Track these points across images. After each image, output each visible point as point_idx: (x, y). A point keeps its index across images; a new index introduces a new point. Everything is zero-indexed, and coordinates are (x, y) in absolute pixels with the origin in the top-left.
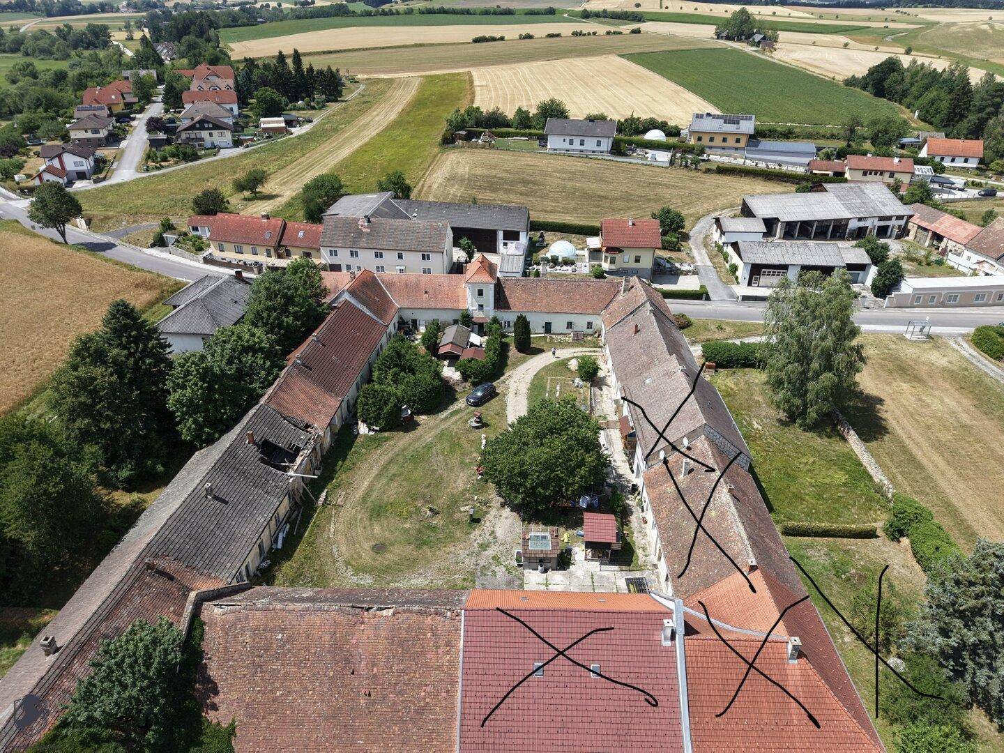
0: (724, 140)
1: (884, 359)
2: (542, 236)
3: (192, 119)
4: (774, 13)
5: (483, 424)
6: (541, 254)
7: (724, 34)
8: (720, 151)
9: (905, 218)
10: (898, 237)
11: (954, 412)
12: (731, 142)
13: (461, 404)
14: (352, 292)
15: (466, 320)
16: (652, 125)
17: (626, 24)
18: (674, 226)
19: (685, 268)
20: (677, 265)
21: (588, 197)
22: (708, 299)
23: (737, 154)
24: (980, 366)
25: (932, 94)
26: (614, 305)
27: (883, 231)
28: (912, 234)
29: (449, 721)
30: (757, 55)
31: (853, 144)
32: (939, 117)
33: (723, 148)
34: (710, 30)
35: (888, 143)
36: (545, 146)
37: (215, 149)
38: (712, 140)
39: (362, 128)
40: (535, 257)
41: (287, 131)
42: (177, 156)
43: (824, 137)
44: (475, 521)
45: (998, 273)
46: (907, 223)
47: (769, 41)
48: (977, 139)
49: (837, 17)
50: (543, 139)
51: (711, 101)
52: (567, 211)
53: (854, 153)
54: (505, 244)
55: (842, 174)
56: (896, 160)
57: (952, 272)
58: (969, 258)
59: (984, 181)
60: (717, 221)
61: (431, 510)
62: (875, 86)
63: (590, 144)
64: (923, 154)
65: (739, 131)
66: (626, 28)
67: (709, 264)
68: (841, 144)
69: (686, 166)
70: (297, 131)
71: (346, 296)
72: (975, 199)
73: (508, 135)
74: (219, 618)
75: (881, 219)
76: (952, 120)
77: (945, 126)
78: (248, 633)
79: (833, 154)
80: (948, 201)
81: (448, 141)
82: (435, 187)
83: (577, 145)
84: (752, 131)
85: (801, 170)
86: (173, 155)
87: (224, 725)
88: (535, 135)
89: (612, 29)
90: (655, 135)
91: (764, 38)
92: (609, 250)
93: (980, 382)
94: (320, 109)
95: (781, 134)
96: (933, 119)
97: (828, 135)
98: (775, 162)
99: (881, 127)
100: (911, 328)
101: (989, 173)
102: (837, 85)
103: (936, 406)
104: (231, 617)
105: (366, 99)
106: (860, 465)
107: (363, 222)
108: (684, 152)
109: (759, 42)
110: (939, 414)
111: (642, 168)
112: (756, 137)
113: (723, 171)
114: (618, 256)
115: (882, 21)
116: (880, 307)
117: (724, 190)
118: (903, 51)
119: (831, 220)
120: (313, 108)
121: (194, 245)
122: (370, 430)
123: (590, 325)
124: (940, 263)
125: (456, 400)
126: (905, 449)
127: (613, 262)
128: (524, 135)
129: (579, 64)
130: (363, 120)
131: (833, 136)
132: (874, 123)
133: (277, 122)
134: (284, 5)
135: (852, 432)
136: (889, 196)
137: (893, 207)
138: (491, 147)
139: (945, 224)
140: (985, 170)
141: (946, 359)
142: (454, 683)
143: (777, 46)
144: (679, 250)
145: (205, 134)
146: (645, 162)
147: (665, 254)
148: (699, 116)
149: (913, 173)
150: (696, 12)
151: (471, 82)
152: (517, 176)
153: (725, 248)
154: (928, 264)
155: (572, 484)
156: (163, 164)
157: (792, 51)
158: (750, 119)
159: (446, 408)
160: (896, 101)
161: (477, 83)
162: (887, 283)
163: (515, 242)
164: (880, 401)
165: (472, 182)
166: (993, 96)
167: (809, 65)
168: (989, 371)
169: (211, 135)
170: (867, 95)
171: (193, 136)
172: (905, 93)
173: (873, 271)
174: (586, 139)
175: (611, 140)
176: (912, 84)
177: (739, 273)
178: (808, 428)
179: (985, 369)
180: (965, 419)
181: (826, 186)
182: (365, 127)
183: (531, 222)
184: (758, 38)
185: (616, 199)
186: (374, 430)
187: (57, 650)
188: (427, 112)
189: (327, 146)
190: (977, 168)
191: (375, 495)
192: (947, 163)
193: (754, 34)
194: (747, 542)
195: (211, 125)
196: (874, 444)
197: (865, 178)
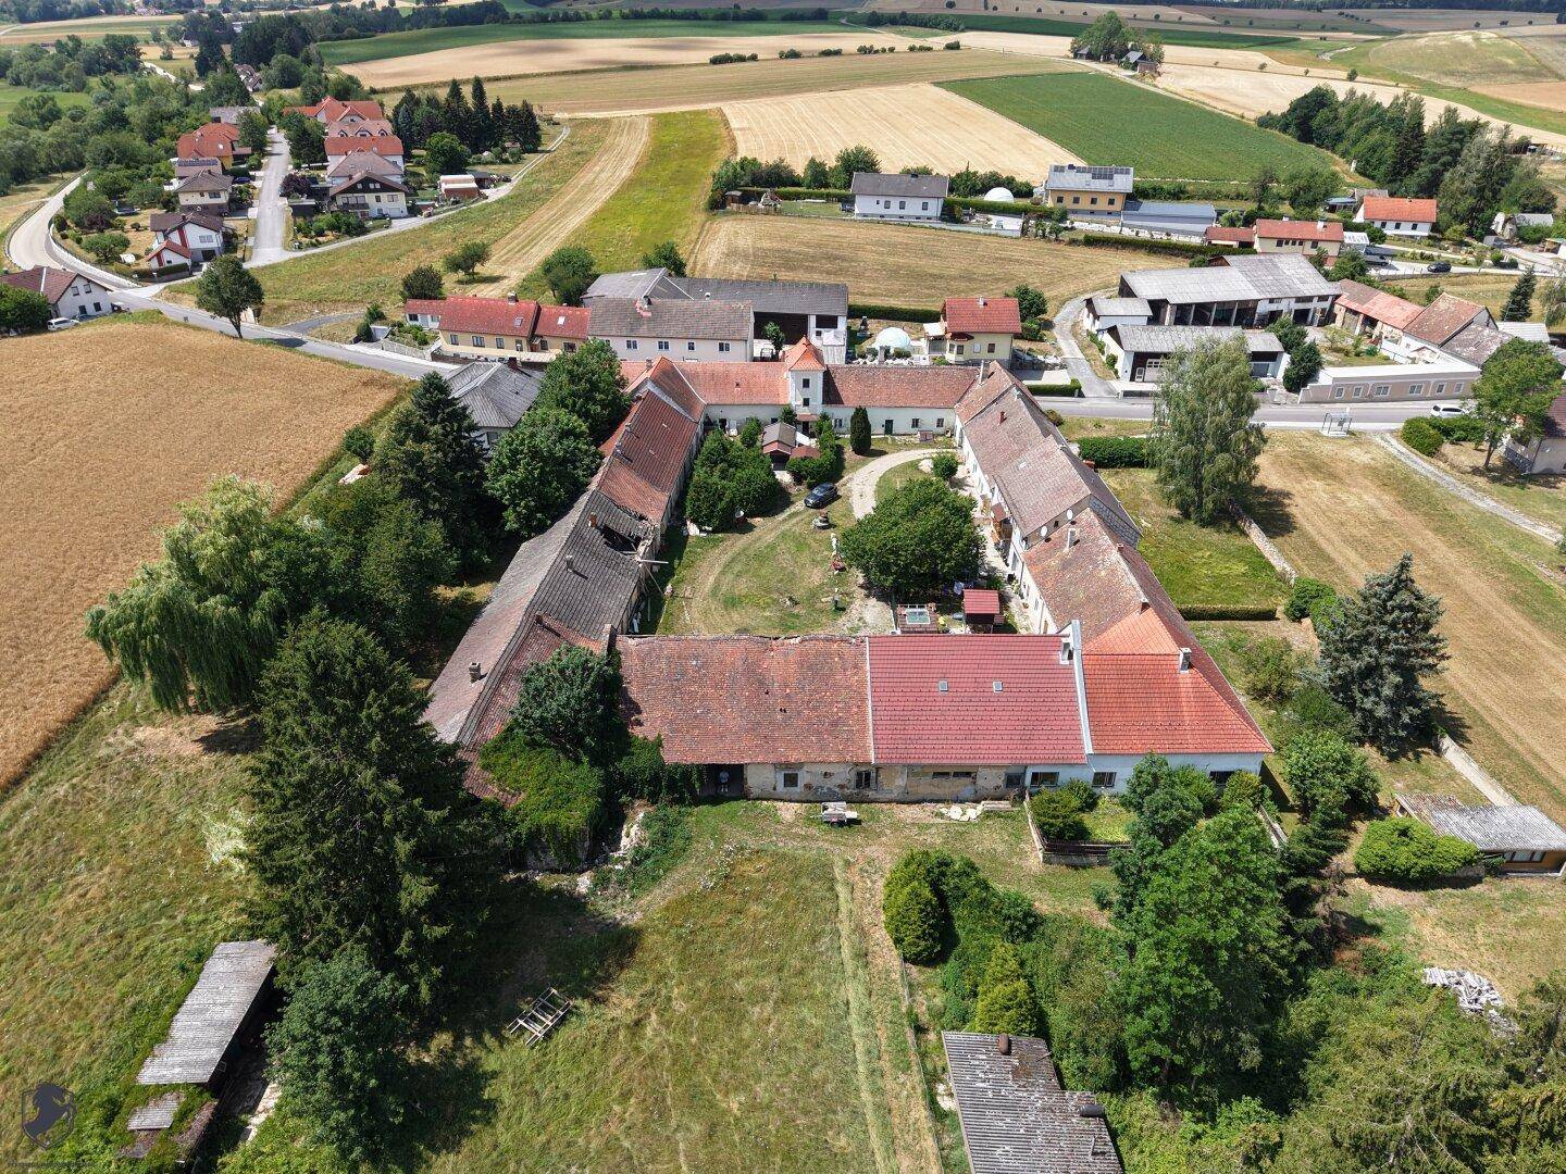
0: (1093, 201)
1: (1295, 457)
2: (864, 323)
3: (350, 177)
4: (1157, 17)
5: (828, 525)
6: (866, 345)
7: (1085, 51)
8: (1089, 218)
9: (1330, 299)
10: (1322, 324)
11: (1372, 509)
12: (1102, 204)
13: (799, 506)
14: (655, 381)
15: (789, 416)
16: (994, 181)
17: (936, 35)
18: (1034, 310)
19: (1050, 360)
20: (1041, 357)
21: (918, 276)
22: (1081, 395)
23: (1110, 219)
24: (1411, 464)
25: (1374, 137)
26: (970, 396)
27: (1302, 317)
28: (1339, 320)
29: (864, 730)
30: (1134, 82)
31: (1266, 207)
32: (1383, 168)
33: (1092, 213)
34: (1063, 45)
35: (1313, 204)
36: (850, 211)
37: (384, 219)
38: (1076, 201)
39: (585, 189)
40: (858, 349)
41: (480, 194)
42: (338, 229)
43: (1227, 197)
44: (840, 609)
45: (1440, 361)
46: (1332, 305)
47: (1150, 62)
48: (1431, 197)
49: (1251, 23)
50: (847, 201)
51: (1071, 150)
52: (890, 294)
53: (1268, 217)
54: (819, 334)
55: (1250, 244)
56: (1320, 225)
57: (1387, 360)
58: (1408, 345)
59: (1435, 254)
60: (1089, 302)
61: (791, 599)
62: (1298, 126)
63: (914, 207)
64: (1359, 218)
65: (1111, 189)
66: (939, 41)
67: (1081, 356)
68: (1251, 206)
69: (1044, 236)
70: (493, 194)
71: (650, 386)
72: (1423, 276)
73: (798, 196)
74: (633, 649)
75: (1299, 300)
76: (1399, 173)
77: (1390, 181)
78: (664, 661)
79: (1239, 220)
80: (1388, 278)
81: (717, 205)
82: (711, 264)
83: (895, 209)
84: (1130, 189)
85: (1196, 241)
86: (332, 228)
87: (651, 738)
88: (835, 196)
89: (918, 43)
90: (999, 195)
91: (1143, 58)
92: (956, 336)
93: (1406, 479)
94: (516, 162)
95: (1169, 193)
96: (1375, 173)
97: (1233, 195)
98: (1161, 230)
99: (1303, 182)
100: (1327, 424)
101: (1445, 244)
102: (1247, 126)
103: (1353, 502)
104: (645, 648)
105: (577, 148)
106: (1262, 557)
107: (641, 304)
108: (1040, 217)
109: (1136, 64)
110: (1356, 511)
111: (983, 239)
112: (1134, 198)
113: (1092, 241)
114: (967, 344)
115: (1318, 31)
116: (1294, 402)
117: (1095, 267)
118: (1344, 75)
119: (1235, 302)
120: (506, 162)
121: (416, 338)
122: (701, 531)
123: (940, 422)
124: (1372, 353)
125: (793, 503)
126: (1313, 544)
127: (960, 352)
128: (820, 196)
129: (877, 95)
130: (584, 178)
131: (1239, 196)
132: (1293, 178)
133: (465, 181)
134: (399, 5)
135: (1254, 525)
136: (1309, 270)
137: (1315, 285)
138: (778, 212)
139: (1380, 305)
140: (1440, 240)
141: (1369, 456)
142: (864, 700)
143: (1163, 68)
144: (1041, 340)
145: (370, 198)
146: (988, 231)
147: (1025, 345)
148: (1058, 169)
149: (1342, 242)
150: (1039, 16)
151: (726, 123)
152: (818, 251)
153: (1100, 337)
154: (1358, 355)
155: (948, 560)
156: (320, 239)
157: (1183, 76)
158: (1127, 172)
159: (783, 511)
160: (1327, 148)
161: (734, 124)
162: (1302, 373)
163: (833, 331)
164: (1288, 495)
165: (758, 257)
166: (1450, 141)
167: (1209, 97)
168: (1418, 468)
169: (378, 199)
170: (1288, 140)
171: (352, 201)
172: (1339, 137)
173: (1286, 359)
174: (907, 200)
175: (941, 201)
176: (1350, 124)
177: (1118, 366)
178: (1204, 524)
179: (1415, 466)
180: (1385, 514)
181: (1228, 258)
182: (590, 187)
183: (850, 307)
184: (1134, 56)
185: (955, 278)
186: (705, 531)
187: (482, 677)
188: (674, 166)
189: (544, 214)
190: (1429, 237)
191: (724, 589)
192: (1389, 231)
193: (1128, 51)
194: (1138, 589)
195: (378, 186)
196: (1279, 540)
197: (1278, 249)
